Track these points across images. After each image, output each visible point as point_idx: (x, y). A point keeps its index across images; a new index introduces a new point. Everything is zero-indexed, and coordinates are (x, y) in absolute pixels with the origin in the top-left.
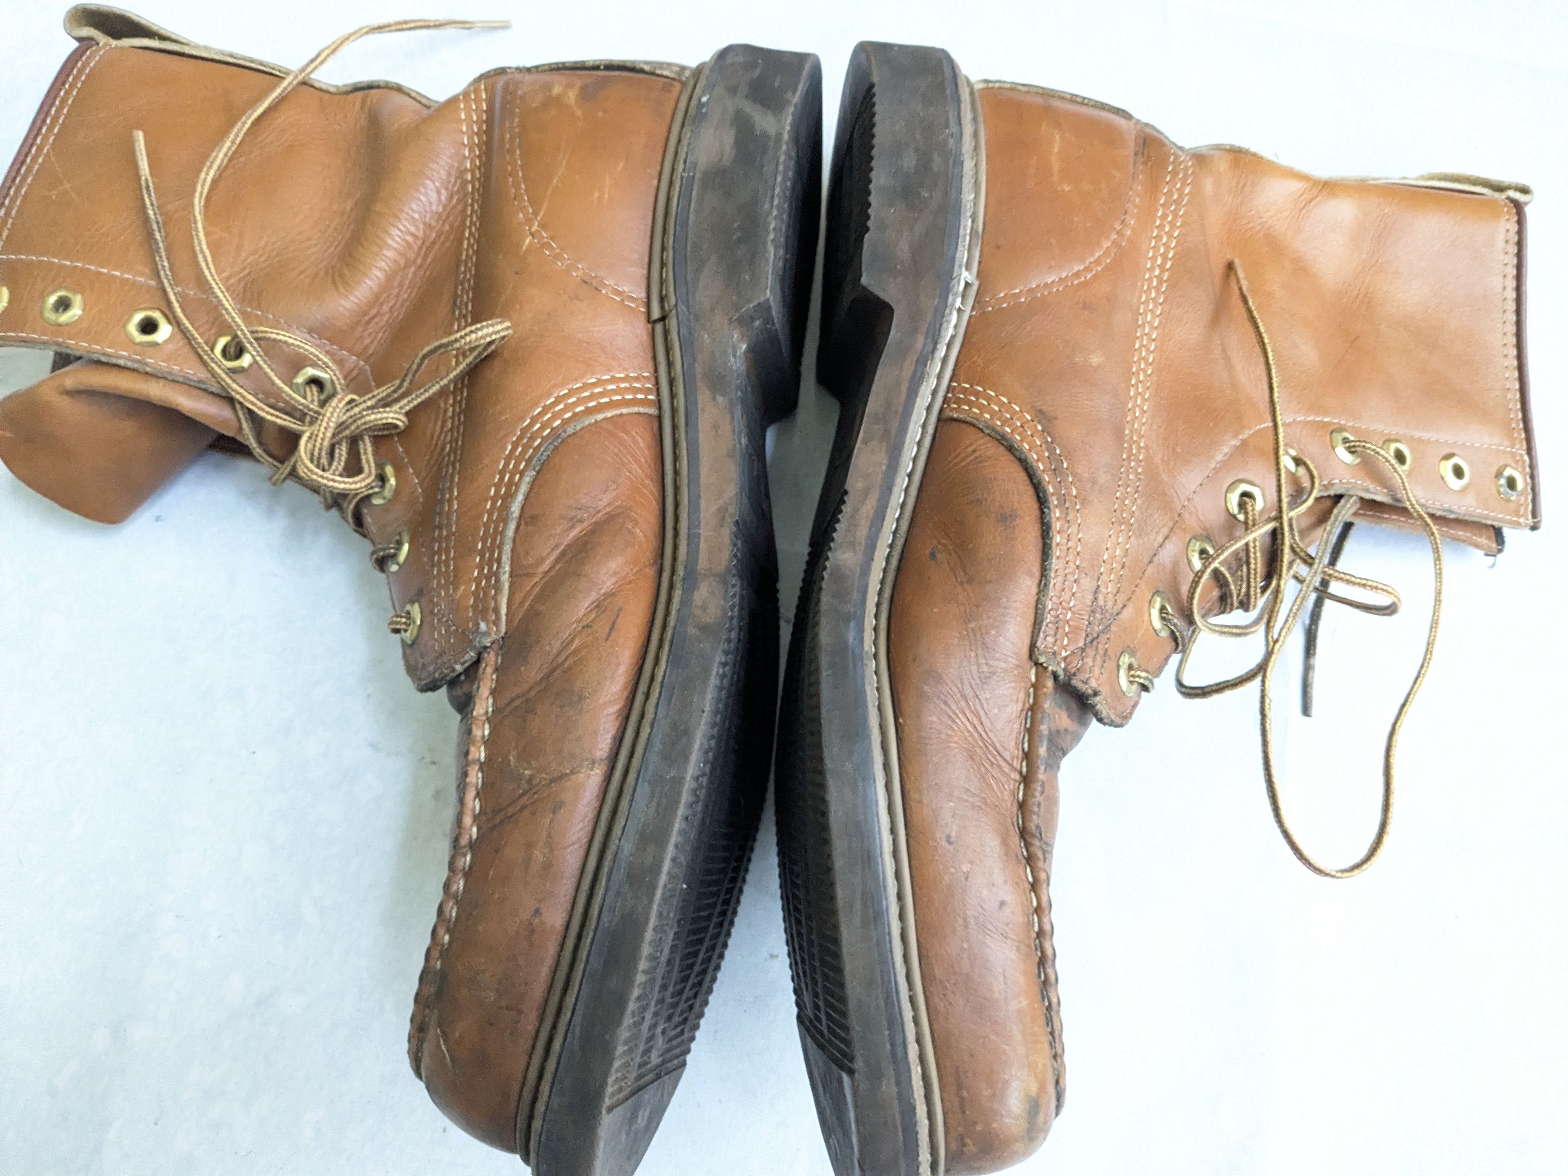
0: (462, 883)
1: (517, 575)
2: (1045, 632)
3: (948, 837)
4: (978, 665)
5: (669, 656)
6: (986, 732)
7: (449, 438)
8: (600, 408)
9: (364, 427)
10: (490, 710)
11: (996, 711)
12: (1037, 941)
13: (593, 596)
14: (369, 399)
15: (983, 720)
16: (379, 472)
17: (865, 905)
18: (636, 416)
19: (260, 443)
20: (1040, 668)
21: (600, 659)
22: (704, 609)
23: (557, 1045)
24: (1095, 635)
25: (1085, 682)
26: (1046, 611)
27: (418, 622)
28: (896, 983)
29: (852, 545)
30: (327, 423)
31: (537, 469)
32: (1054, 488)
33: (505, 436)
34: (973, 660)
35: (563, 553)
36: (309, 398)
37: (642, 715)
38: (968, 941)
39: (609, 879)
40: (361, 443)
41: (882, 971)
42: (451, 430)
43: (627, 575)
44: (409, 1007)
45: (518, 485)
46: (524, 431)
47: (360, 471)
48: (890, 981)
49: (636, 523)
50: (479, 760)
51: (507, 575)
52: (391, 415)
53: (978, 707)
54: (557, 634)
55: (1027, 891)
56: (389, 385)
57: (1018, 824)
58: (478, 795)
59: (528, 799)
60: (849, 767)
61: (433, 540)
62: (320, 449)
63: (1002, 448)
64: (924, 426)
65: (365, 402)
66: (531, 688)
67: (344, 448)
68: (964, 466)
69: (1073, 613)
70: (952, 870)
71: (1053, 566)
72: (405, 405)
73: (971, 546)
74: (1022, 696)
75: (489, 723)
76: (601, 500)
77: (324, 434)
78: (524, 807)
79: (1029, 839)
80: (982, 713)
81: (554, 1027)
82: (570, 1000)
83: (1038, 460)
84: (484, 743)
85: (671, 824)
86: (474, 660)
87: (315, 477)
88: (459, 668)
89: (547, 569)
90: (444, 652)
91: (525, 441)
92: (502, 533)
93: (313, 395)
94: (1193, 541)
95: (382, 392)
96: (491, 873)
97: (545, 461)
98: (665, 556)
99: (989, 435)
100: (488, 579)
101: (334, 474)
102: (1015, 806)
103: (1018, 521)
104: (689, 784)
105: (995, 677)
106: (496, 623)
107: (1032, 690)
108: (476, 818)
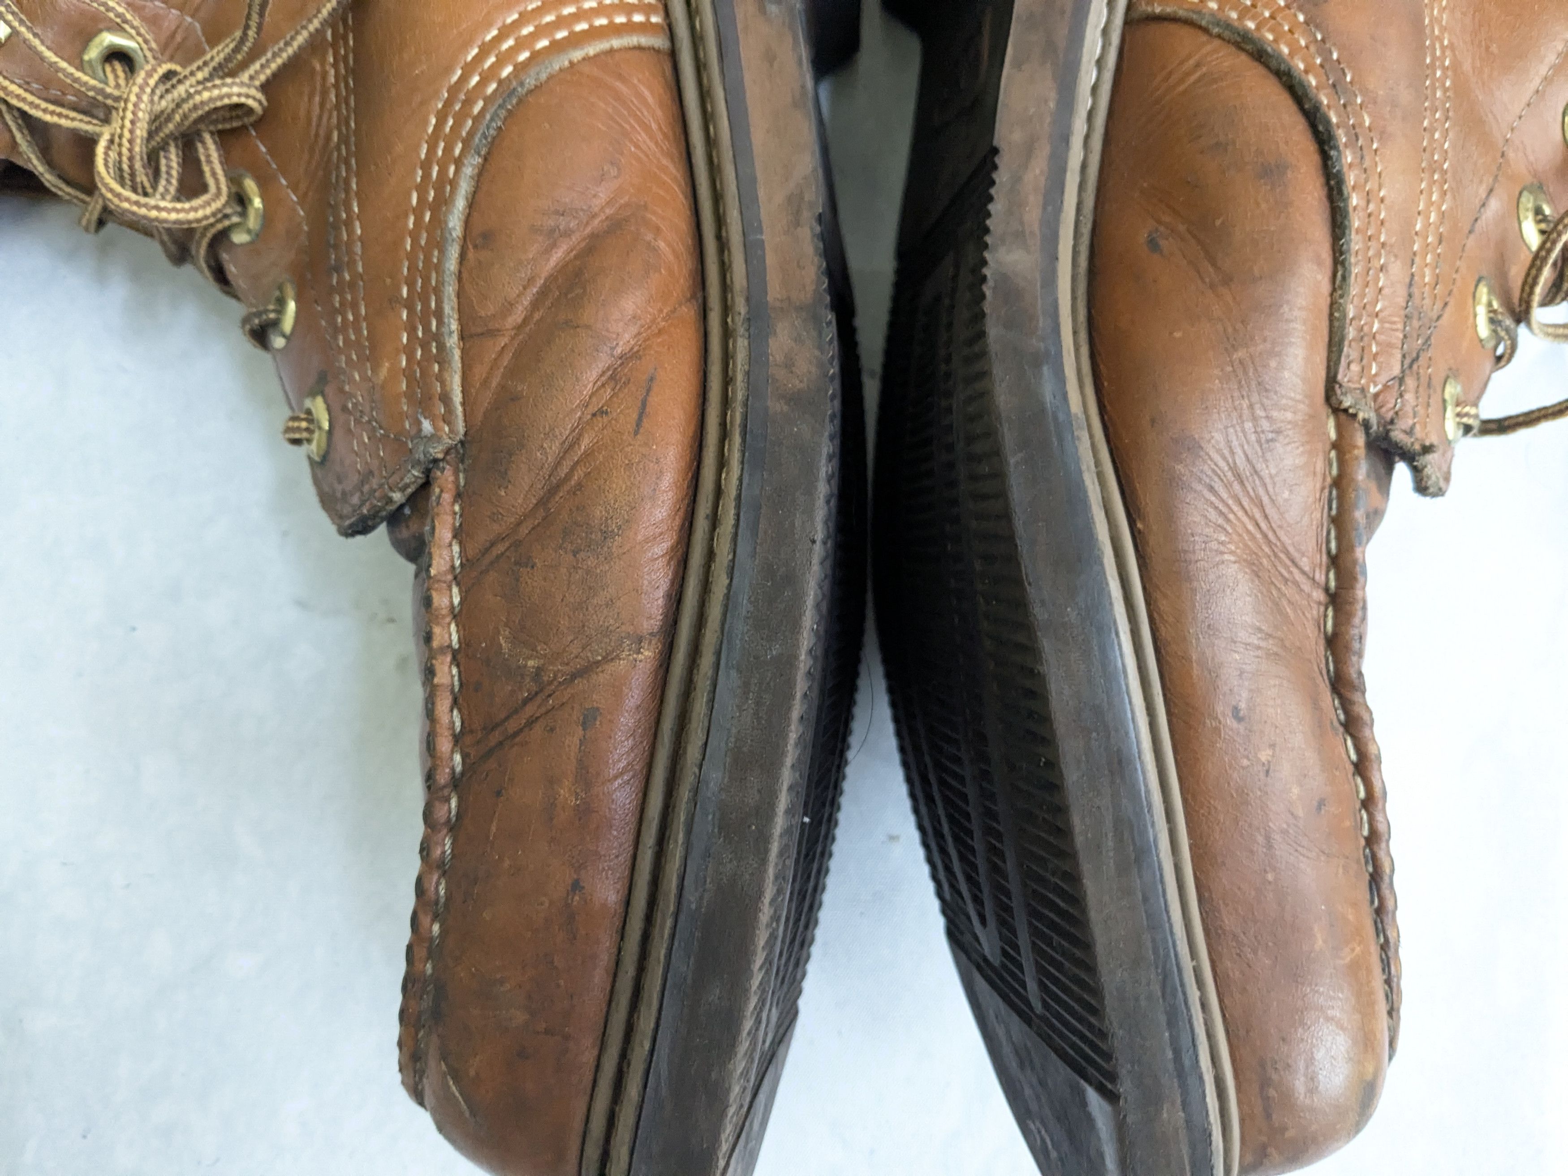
0: (448, 842)
1: (471, 336)
2: (1348, 356)
3: (1236, 710)
4: (1255, 419)
5: (743, 452)
6: (1274, 532)
7: (334, 120)
8: (575, 40)
9: (194, 115)
10: (457, 563)
11: (1286, 494)
12: (1367, 851)
13: (603, 361)
14: (199, 68)
15: (1267, 511)
16: (234, 190)
17: (1119, 839)
18: (637, 52)
19: (50, 164)
20: (1343, 417)
21: (629, 466)
22: (789, 364)
23: (633, 1090)
24: (1414, 355)
25: (1410, 432)
26: (1348, 321)
27: (326, 425)
28: (1176, 955)
29: (1020, 236)
30: (134, 113)
31: (483, 153)
32: (1339, 116)
33: (424, 103)
34: (1246, 412)
35: (543, 293)
36: (112, 82)
37: (710, 555)
38: (1274, 869)
39: (689, 832)
40: (199, 145)
41: (1154, 941)
42: (337, 107)
43: (653, 321)
44: (394, 1030)
45: (454, 183)
46: (454, 90)
47: (204, 189)
48: (1167, 955)
49: (658, 230)
50: (450, 646)
51: (455, 338)
52: (236, 90)
53: (1261, 491)
54: (552, 429)
55: (1350, 776)
56: (229, 40)
57: (1328, 671)
58: (455, 702)
59: (539, 707)
60: (1072, 614)
61: (332, 290)
62: (131, 159)
63: (1243, 57)
64: (1105, 32)
65: (192, 74)
66: (519, 524)
67: (173, 156)
68: (1185, 92)
69: (1382, 322)
70: (1245, 762)
71: (1352, 245)
72: (257, 72)
73: (1218, 222)
74: (1320, 465)
75: (458, 584)
76: (595, 196)
77: (131, 132)
78: (531, 722)
79: (1348, 695)
80: (1265, 500)
81: (624, 1056)
82: (646, 1023)
83: (1306, 72)
84: (455, 617)
85: (783, 735)
86: (420, 482)
87: (126, 205)
88: (398, 497)
89: (520, 320)
90: (371, 473)
91: (457, 107)
92: (439, 268)
93: (116, 77)
94: (1525, 193)
95: (218, 54)
96: (494, 828)
97: (494, 138)
98: (708, 283)
99: (1219, 36)
100: (425, 346)
101: (163, 198)
102: (1322, 642)
103: (1289, 174)
104: (804, 662)
105: (1281, 438)
106: (448, 419)
107: (1333, 454)
108: (457, 739)
